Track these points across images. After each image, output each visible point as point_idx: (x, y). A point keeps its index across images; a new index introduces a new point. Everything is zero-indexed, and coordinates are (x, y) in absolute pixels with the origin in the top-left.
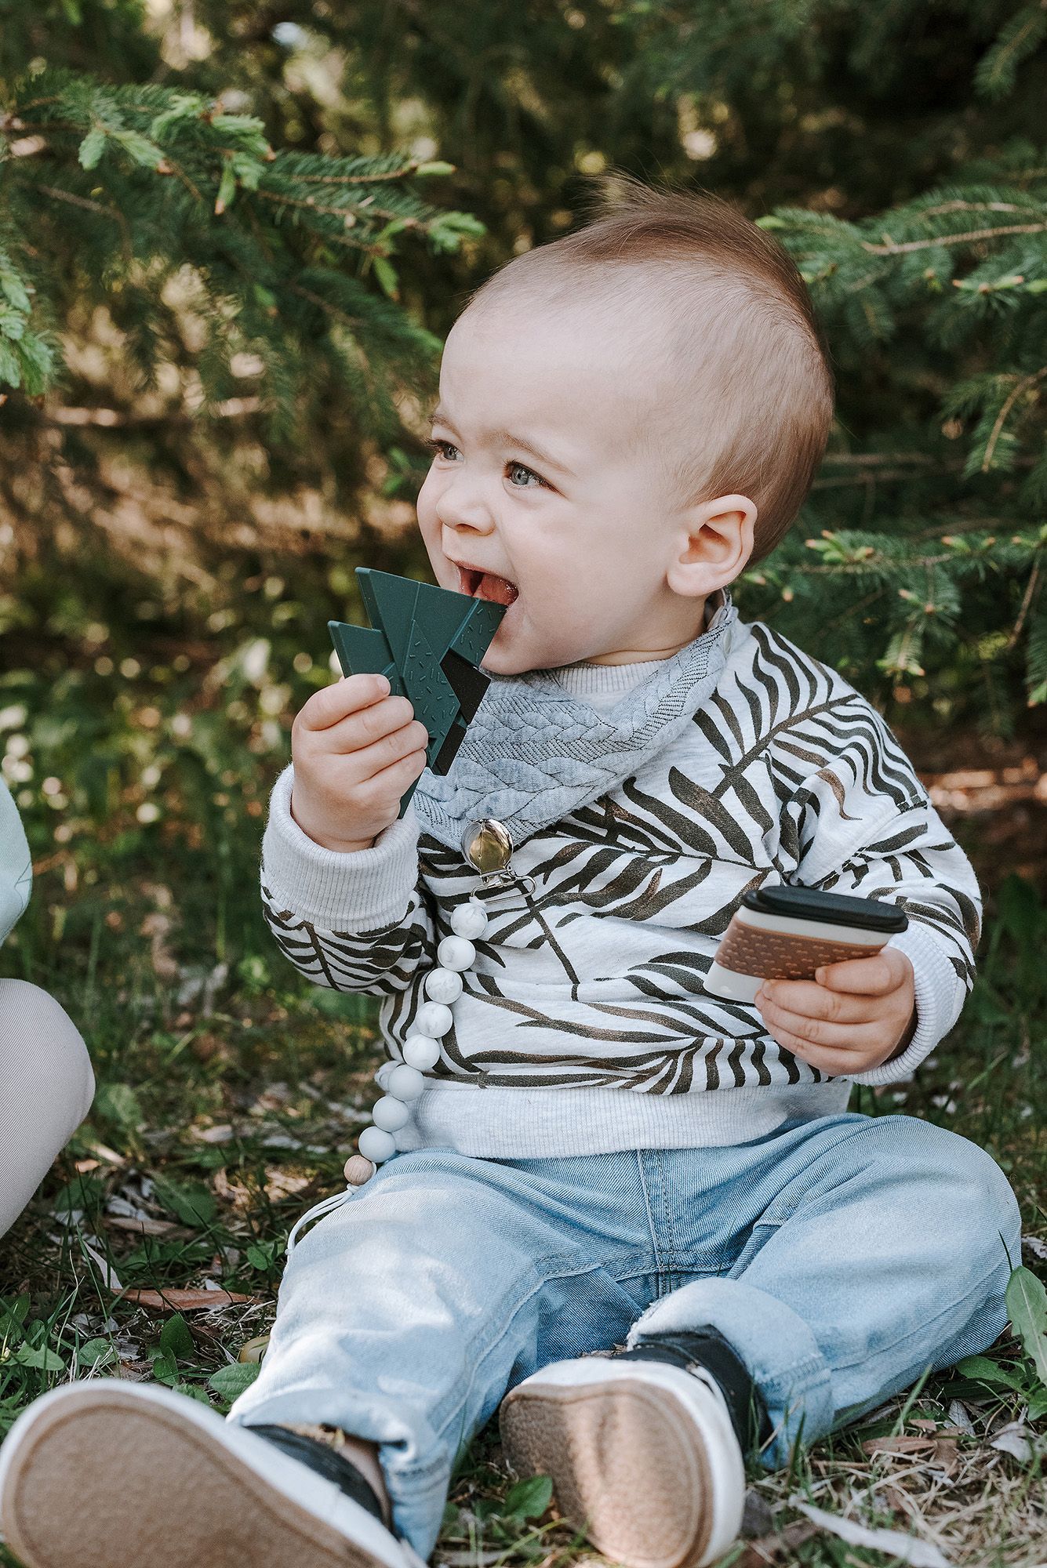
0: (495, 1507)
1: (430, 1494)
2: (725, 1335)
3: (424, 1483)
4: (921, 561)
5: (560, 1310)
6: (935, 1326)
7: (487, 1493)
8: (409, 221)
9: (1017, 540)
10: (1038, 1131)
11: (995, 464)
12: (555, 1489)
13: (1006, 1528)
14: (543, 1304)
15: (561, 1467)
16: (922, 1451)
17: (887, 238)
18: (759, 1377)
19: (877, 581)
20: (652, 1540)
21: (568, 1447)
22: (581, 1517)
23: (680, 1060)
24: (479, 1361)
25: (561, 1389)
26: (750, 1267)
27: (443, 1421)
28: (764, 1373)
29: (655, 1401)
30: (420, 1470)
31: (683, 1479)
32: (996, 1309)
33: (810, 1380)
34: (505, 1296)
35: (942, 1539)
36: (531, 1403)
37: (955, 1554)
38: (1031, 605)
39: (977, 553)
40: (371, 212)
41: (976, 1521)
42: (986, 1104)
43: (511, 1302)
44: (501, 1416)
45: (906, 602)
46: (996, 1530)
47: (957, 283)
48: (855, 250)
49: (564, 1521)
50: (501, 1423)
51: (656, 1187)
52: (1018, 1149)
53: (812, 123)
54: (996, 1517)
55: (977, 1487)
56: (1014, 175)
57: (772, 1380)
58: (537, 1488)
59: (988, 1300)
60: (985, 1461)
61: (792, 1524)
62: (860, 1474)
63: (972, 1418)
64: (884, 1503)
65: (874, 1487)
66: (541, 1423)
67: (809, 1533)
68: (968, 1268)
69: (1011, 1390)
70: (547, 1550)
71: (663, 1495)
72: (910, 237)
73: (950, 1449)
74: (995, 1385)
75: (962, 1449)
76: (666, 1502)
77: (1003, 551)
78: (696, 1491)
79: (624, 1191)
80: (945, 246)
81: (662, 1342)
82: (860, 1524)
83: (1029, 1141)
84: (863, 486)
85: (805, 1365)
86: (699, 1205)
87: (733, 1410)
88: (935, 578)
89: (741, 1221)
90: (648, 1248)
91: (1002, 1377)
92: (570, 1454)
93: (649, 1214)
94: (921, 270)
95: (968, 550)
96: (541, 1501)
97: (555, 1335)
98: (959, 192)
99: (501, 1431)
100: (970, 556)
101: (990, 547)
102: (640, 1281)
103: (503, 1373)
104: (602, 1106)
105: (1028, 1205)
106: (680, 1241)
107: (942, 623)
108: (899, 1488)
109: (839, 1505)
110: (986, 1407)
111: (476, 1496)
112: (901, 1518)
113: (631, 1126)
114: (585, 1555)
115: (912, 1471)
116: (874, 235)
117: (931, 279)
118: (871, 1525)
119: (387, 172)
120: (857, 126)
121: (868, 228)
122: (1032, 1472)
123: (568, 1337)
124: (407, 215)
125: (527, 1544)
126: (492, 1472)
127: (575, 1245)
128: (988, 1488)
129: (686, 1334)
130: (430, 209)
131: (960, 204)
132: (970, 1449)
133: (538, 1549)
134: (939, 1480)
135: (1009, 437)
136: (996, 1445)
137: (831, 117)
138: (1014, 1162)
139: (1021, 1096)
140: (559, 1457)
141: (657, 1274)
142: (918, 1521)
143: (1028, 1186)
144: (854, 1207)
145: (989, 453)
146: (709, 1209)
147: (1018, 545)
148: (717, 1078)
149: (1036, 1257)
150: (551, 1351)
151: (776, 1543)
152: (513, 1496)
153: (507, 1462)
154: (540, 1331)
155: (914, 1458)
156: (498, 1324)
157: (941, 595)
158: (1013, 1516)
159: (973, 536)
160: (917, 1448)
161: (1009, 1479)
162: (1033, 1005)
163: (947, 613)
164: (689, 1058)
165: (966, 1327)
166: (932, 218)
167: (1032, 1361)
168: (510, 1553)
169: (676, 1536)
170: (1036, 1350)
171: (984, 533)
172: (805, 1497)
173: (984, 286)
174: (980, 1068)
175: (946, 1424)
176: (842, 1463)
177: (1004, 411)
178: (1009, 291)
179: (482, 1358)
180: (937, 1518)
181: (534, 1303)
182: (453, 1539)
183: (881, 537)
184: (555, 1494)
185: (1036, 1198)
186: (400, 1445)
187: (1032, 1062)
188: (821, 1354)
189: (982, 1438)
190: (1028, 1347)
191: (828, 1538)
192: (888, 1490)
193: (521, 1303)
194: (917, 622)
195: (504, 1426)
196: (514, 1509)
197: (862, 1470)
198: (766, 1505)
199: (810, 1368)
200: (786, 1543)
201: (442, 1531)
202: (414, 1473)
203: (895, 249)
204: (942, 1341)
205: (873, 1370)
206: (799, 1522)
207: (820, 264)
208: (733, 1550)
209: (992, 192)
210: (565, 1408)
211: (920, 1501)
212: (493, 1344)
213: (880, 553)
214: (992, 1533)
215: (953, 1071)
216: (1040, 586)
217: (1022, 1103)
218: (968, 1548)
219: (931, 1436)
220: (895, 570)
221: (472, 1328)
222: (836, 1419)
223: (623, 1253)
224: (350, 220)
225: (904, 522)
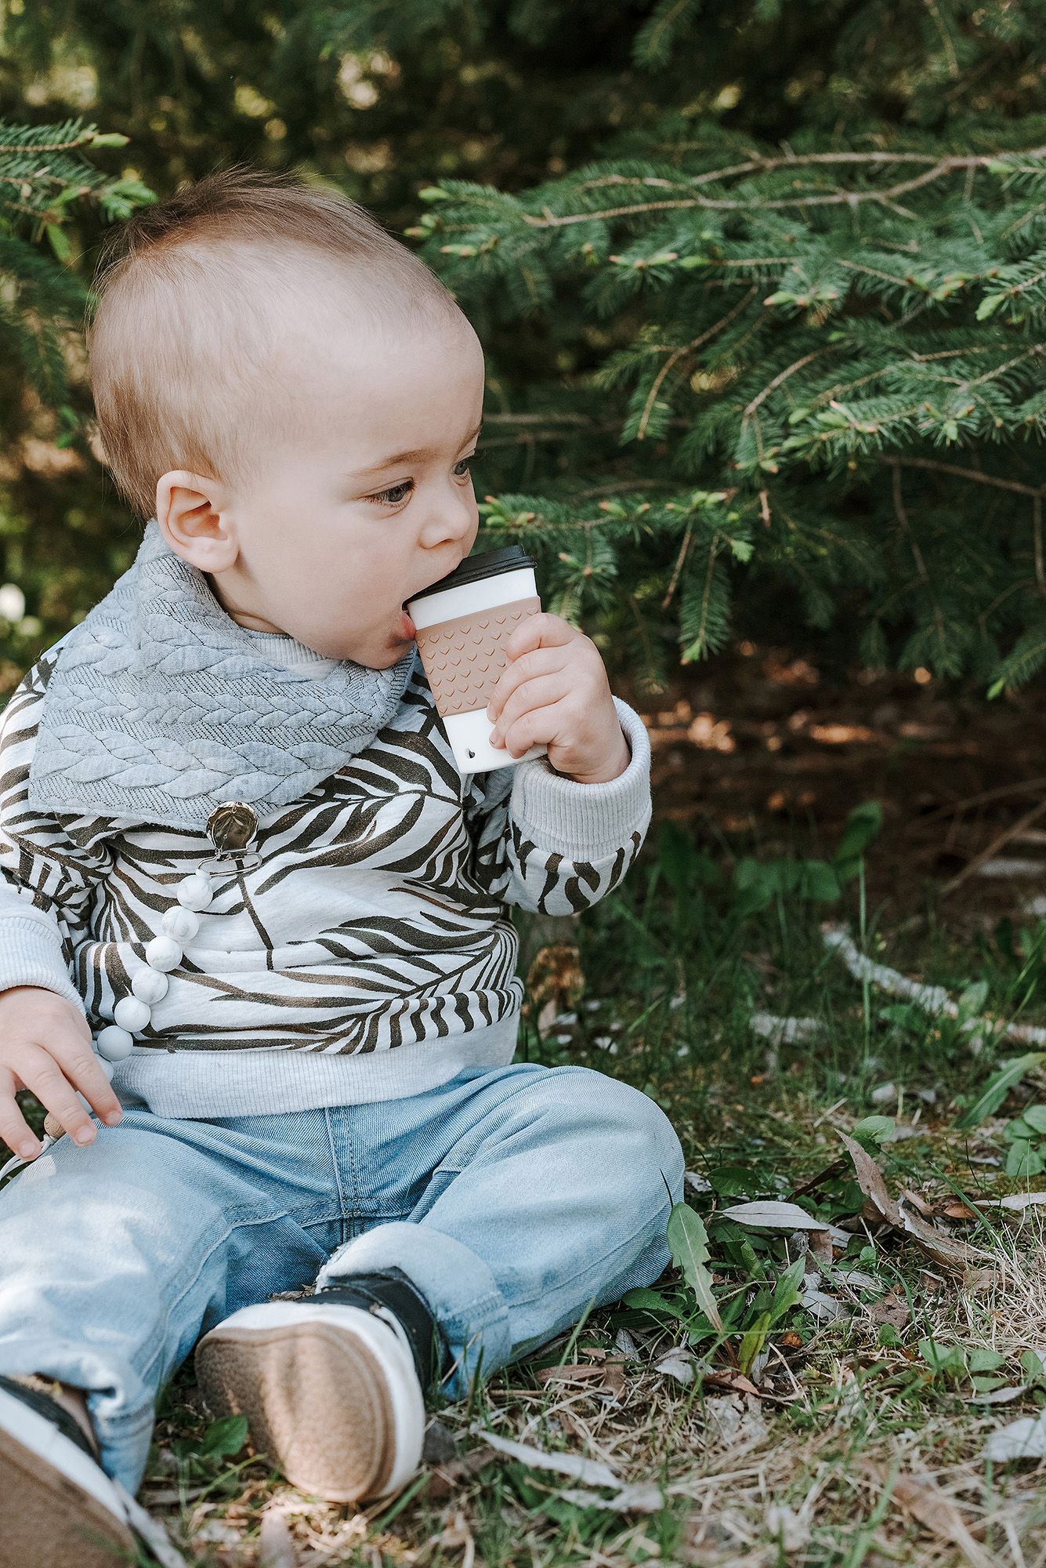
0: (194, 1446)
1: (136, 1439)
2: (410, 1276)
3: (132, 1427)
4: (578, 525)
5: (248, 1256)
6: (605, 1264)
7: (185, 1433)
8: (83, 190)
9: (670, 506)
10: (694, 1069)
11: (650, 431)
12: (250, 1426)
13: (671, 1446)
14: (231, 1251)
15: (253, 1405)
16: (592, 1377)
17: (547, 211)
18: (441, 1315)
19: (538, 544)
20: (340, 1471)
21: (259, 1388)
22: (273, 1453)
23: (368, 1021)
24: (173, 1306)
25: (252, 1332)
26: (431, 1211)
27: (143, 1366)
28: (447, 1311)
29: (340, 1342)
30: (128, 1416)
31: (367, 1415)
32: (661, 1248)
33: (489, 1317)
34: (195, 1245)
35: (611, 1459)
36: (224, 1346)
37: (624, 1472)
38: (684, 566)
39: (633, 518)
40: (47, 181)
41: (643, 1440)
42: (645, 1044)
43: (201, 1250)
44: (197, 1359)
45: (565, 566)
46: (661, 1448)
47: (613, 258)
48: (517, 222)
49: (259, 1457)
50: (197, 1366)
51: (343, 1138)
52: (676, 1086)
53: (469, 74)
54: (661, 1436)
55: (643, 1409)
56: (668, 147)
57: (454, 1317)
58: (233, 1427)
59: (655, 1239)
60: (650, 1385)
61: (473, 1451)
62: (535, 1401)
63: (637, 1345)
64: (558, 1428)
65: (546, 1414)
66: (234, 1365)
67: (488, 1459)
68: (636, 1210)
69: (674, 1318)
70: (244, 1485)
71: (349, 1429)
72: (568, 211)
73: (618, 1375)
74: (658, 1313)
75: (629, 1375)
76: (352, 1436)
77: (657, 516)
78: (379, 1424)
79: (311, 1143)
80: (603, 220)
81: (347, 1285)
82: (536, 1448)
83: (686, 1078)
84: (524, 447)
85: (484, 1303)
86: (382, 1155)
87: (415, 1347)
88: (594, 541)
89: (422, 1169)
90: (334, 1196)
91: (665, 1307)
92: (262, 1393)
93: (335, 1164)
94: (581, 244)
95: (624, 514)
96: (239, 1439)
97: (245, 1279)
98: (616, 166)
99: (197, 1374)
100: (627, 520)
101: (646, 511)
102: (325, 1227)
103: (196, 1316)
104: (291, 1067)
105: (686, 1140)
106: (364, 1189)
107: (599, 585)
108: (571, 1413)
109: (516, 1430)
110: (651, 1334)
111: (176, 1436)
112: (574, 1440)
113: (318, 1086)
114: (280, 1489)
115: (582, 1396)
116: (535, 207)
117: (589, 253)
118: (546, 1449)
119: (62, 142)
120: (513, 81)
121: (530, 201)
122: (693, 1394)
123: (257, 1281)
124: (78, 183)
125: (226, 1480)
126: (188, 1413)
127: (263, 1194)
128: (653, 1410)
129: (372, 1276)
130: (103, 177)
131: (616, 179)
132: (636, 1373)
133: (236, 1485)
134: (608, 1404)
135: (663, 406)
136: (661, 1369)
137: (490, 68)
138: (672, 1100)
139: (678, 1036)
140: (252, 1397)
141: (342, 1220)
142: (591, 1443)
143: (686, 1123)
144: (530, 1153)
145: (644, 421)
146: (391, 1158)
147: (672, 511)
148: (400, 1037)
149: (695, 1191)
150: (240, 1296)
151: (458, 1468)
152: (211, 1435)
153: (204, 1404)
154: (229, 1276)
155: (585, 1384)
156: (190, 1271)
157: (599, 559)
158: (676, 1435)
159: (629, 502)
160: (588, 1375)
161: (673, 1400)
162: (688, 946)
163: (605, 575)
164: (376, 1020)
165: (634, 1264)
166: (589, 192)
167: (692, 1289)
168: (211, 1488)
169: (361, 1467)
170: (695, 1280)
171: (639, 496)
172: (484, 1425)
173: (639, 262)
174: (640, 1010)
175: (614, 1351)
176: (518, 1392)
177: (658, 382)
178: (663, 267)
179: (175, 1303)
180: (607, 1440)
181: (223, 1251)
182: (156, 1478)
183: (542, 500)
184: (251, 1431)
185: (694, 1133)
186: (109, 1392)
187: (687, 1004)
188: (499, 1293)
189: (647, 1363)
190: (687, 1277)
191: (508, 1462)
192: (562, 1415)
193: (210, 1251)
194: (576, 584)
195: (200, 1368)
196: (212, 1448)
197: (536, 1397)
198: (448, 1433)
199: (489, 1305)
200: (468, 1467)
201: (146, 1472)
202: (122, 1419)
203: (556, 222)
204: (612, 1277)
205: (547, 1306)
206: (479, 1449)
207: (483, 236)
208: (418, 1478)
209: (647, 167)
210: (258, 1350)
211: (591, 1424)
212: (185, 1291)
213: (541, 517)
214: (657, 1451)
215: (614, 1013)
216: (692, 551)
217: (680, 1043)
218: (636, 1466)
219: (600, 1364)
220: (555, 534)
221: (166, 1275)
222: (512, 1352)
223: (311, 1201)
224: (26, 190)
225: (563, 482)
